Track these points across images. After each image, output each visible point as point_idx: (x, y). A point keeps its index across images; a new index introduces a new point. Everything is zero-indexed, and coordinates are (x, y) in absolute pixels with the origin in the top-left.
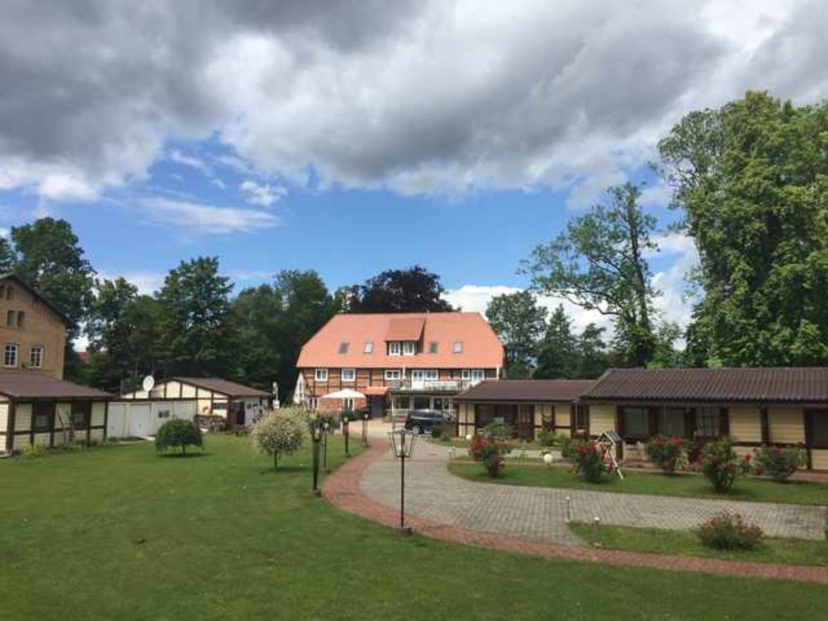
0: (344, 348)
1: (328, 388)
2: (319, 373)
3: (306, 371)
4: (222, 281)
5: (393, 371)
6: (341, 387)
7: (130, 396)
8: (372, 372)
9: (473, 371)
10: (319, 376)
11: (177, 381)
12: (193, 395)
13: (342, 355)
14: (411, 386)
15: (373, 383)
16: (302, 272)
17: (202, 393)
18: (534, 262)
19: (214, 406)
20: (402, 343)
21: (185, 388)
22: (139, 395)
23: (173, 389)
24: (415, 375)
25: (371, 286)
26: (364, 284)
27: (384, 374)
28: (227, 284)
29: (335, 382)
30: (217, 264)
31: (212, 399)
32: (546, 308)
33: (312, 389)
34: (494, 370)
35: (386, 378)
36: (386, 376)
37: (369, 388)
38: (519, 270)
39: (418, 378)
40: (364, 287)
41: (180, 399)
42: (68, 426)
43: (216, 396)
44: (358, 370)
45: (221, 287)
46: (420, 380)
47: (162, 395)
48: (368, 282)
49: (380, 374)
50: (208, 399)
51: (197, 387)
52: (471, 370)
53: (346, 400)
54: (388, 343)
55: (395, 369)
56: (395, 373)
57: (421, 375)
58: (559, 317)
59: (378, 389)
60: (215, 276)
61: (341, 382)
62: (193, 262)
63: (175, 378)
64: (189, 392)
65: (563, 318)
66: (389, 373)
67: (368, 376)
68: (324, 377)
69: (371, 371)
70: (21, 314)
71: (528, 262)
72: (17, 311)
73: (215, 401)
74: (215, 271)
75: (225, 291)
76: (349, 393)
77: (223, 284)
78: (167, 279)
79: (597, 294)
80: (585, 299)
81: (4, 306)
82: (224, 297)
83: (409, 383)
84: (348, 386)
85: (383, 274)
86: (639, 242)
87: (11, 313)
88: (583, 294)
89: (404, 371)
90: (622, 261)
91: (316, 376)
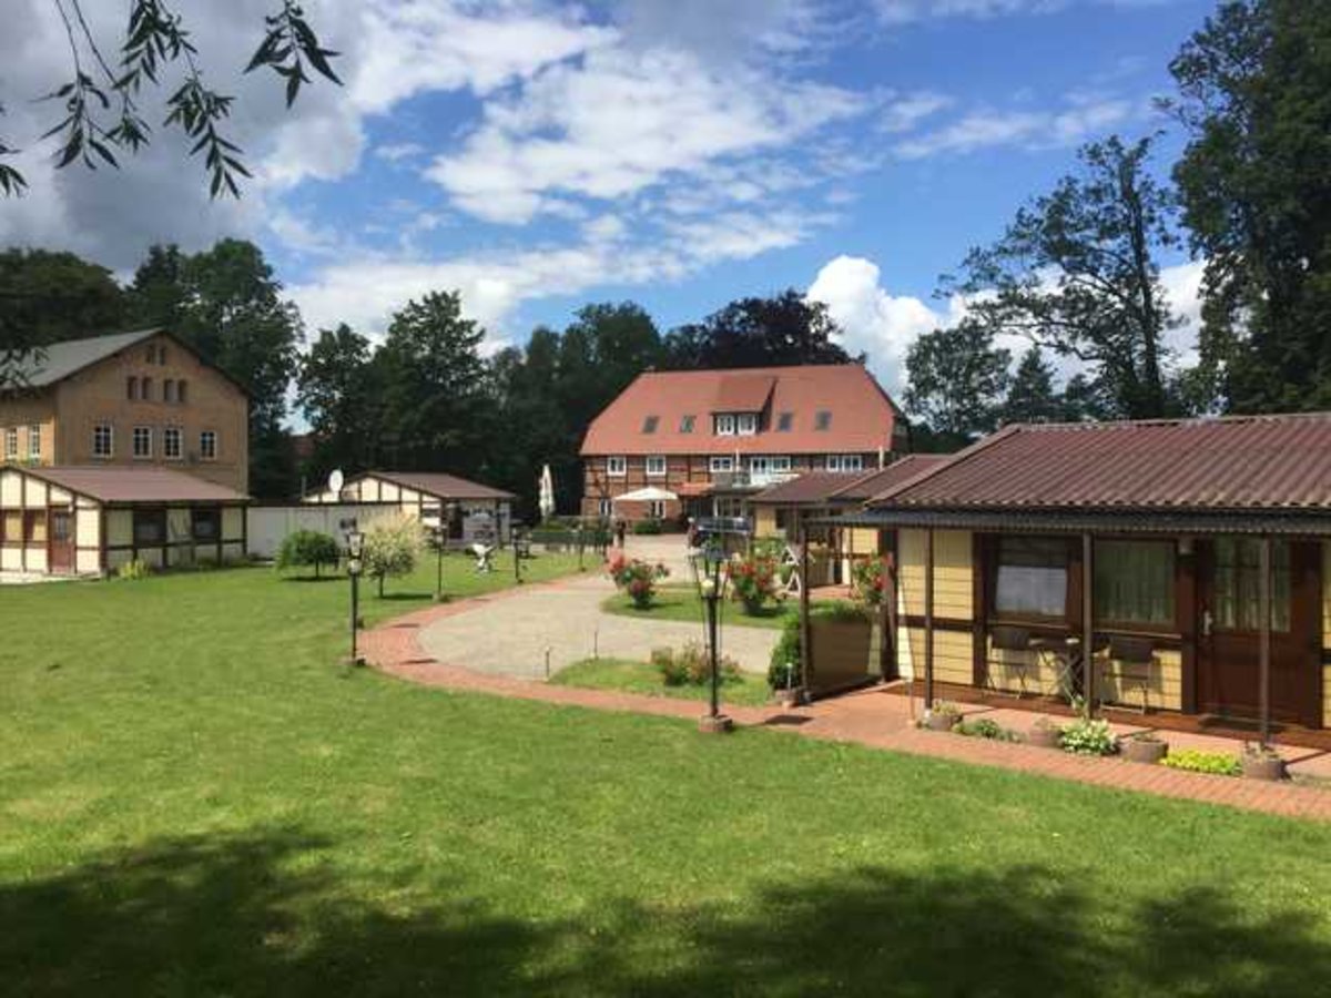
0: (651, 425)
1: (626, 486)
2: (613, 462)
3: (595, 461)
4: (467, 325)
5: (721, 459)
6: (645, 483)
7: (315, 499)
9: (844, 458)
10: (613, 469)
11: (375, 478)
12: (394, 497)
13: (647, 437)
14: (749, 482)
15: (693, 477)
16: (616, 307)
17: (408, 495)
18: (964, 277)
19: (425, 513)
20: (736, 415)
21: (385, 487)
22: (327, 498)
23: (369, 489)
24: (756, 465)
25: (714, 326)
26: (702, 323)
27: (708, 465)
28: (476, 330)
29: (638, 476)
30: (457, 302)
31: (421, 503)
32: (1008, 351)
33: (604, 488)
34: (877, 455)
35: (712, 470)
36: (712, 466)
37: (686, 485)
39: (760, 469)
40: (703, 327)
41: (380, 503)
42: (186, 539)
43: (425, 498)
44: (670, 458)
45: (468, 336)
46: (763, 472)
47: (355, 496)
48: (709, 319)
49: (702, 464)
50: (414, 502)
51: (400, 486)
52: (841, 455)
53: (654, 504)
54: (715, 415)
55: (725, 455)
56: (725, 462)
57: (763, 465)
58: (1032, 364)
59: (697, 487)
60: (457, 320)
61: (645, 477)
62: (426, 300)
63: (372, 473)
64: (390, 493)
65: (1039, 366)
66: (716, 462)
67: (685, 467)
68: (621, 470)
69: (689, 460)
70: (182, 385)
71: (953, 278)
72: (176, 379)
73: (425, 506)
74: (457, 312)
75: (474, 341)
76: (652, 493)
77: (470, 331)
78: (393, 325)
79: (1073, 325)
80: (1056, 335)
81: (157, 373)
82: (474, 351)
83: (745, 477)
84: (656, 484)
85: (733, 305)
86: (1146, 235)
87: (167, 383)
88: (1053, 327)
89: (738, 459)
90: (1118, 268)
91: (609, 468)
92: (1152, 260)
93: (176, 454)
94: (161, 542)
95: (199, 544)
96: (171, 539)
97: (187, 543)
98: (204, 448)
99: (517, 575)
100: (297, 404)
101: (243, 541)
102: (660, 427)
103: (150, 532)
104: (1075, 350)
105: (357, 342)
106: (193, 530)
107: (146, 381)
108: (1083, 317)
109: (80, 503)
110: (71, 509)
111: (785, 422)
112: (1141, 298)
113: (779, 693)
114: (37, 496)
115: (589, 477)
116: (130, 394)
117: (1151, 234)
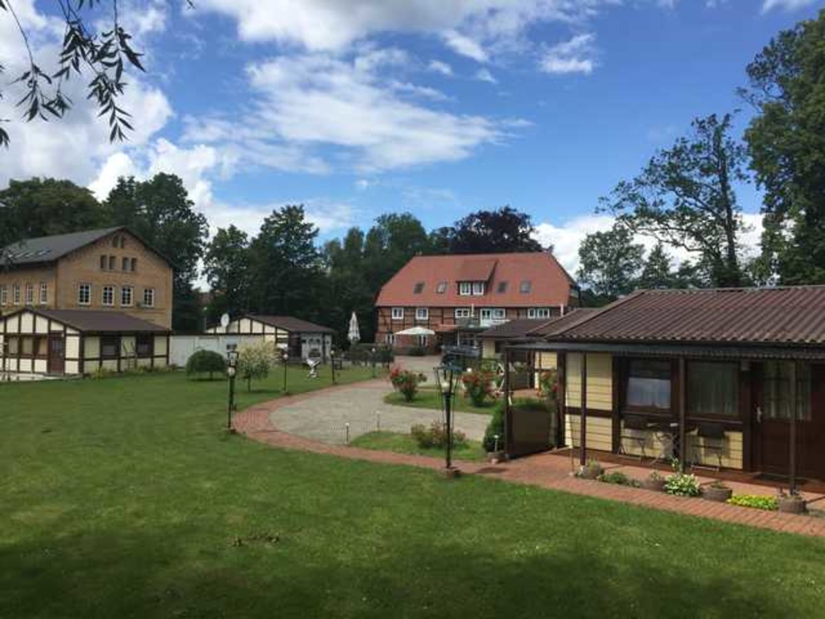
0: (419, 288)
1: (404, 325)
2: (395, 311)
3: (383, 310)
4: (308, 226)
5: (463, 310)
6: (416, 324)
8: (443, 311)
9: (539, 310)
10: (395, 315)
11: (248, 318)
12: (260, 331)
13: (418, 295)
14: (479, 323)
15: (445, 321)
16: (399, 215)
17: (269, 329)
18: (615, 200)
19: (278, 341)
20: (472, 283)
21: (255, 324)
22: (219, 330)
23: (245, 325)
24: (484, 313)
25: (460, 228)
27: (454, 313)
28: (313, 229)
29: (410, 320)
30: (302, 212)
31: (276, 334)
32: (642, 246)
33: (390, 327)
34: (559, 308)
35: (457, 317)
36: (456, 314)
37: (441, 325)
38: (597, 208)
39: (486, 316)
40: (453, 229)
41: (251, 334)
42: (132, 355)
43: (279, 331)
44: (431, 308)
45: (308, 232)
46: (488, 318)
47: (236, 330)
48: (457, 223)
49: (450, 313)
50: (272, 334)
51: (264, 324)
52: (536, 308)
53: (420, 338)
54: (459, 283)
55: (466, 307)
56: (465, 312)
57: (488, 313)
58: (657, 253)
59: (447, 327)
60: (302, 223)
61: (415, 320)
62: (283, 211)
63: (247, 315)
64: (258, 328)
65: (662, 254)
66: (460, 312)
67: (440, 314)
68: (400, 315)
70: (134, 261)
71: (608, 200)
72: (130, 258)
73: (279, 336)
74: (302, 218)
75: (310, 236)
76: (419, 330)
77: (310, 230)
78: (263, 226)
79: (682, 230)
80: (671, 236)
81: (119, 254)
82: (311, 242)
83: (477, 320)
84: (422, 324)
85: (472, 216)
86: (728, 175)
87: (125, 260)
88: (670, 231)
89: (473, 310)
90: (711, 195)
91: (393, 314)
92: (732, 189)
93: (129, 303)
94: (117, 356)
95: (139, 357)
96: (123, 354)
97: (133, 357)
98: (146, 299)
99: (333, 379)
100: (203, 273)
101: (167, 356)
102: (424, 290)
103: (110, 350)
104: (683, 245)
105: (241, 236)
106: (137, 349)
107: (112, 258)
108: (688, 224)
109: (69, 331)
110: (63, 335)
111: (502, 288)
112: (724, 214)
113: (490, 454)
114: (42, 327)
115: (381, 320)
116: (102, 266)
117: (731, 174)
